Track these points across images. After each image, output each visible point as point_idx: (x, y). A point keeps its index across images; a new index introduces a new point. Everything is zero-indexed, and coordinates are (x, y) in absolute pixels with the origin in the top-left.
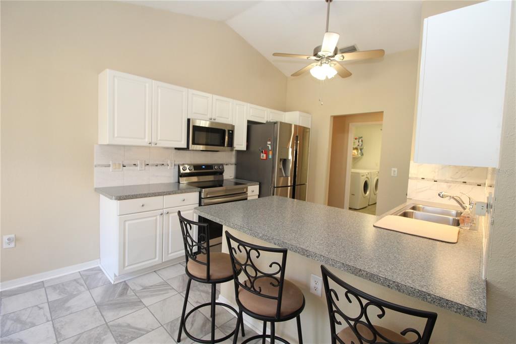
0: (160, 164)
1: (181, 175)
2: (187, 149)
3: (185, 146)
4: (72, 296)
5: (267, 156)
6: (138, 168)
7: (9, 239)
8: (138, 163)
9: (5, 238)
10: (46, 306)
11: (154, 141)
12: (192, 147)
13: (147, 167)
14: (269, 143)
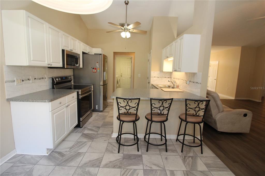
0: (42, 78)
2: (63, 68)
6: (31, 81)
8: (30, 78)
12: (66, 66)
13: (35, 80)
14: (97, 64)
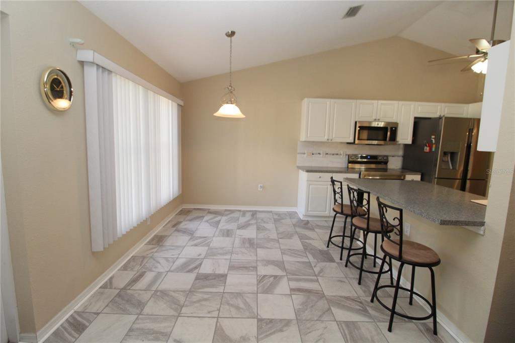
0: (336, 154)
1: (349, 162)
2: (354, 143)
3: (352, 141)
4: (283, 219)
5: (431, 149)
6: (321, 156)
7: (261, 186)
8: (321, 152)
9: (259, 185)
10: (273, 220)
11: (330, 138)
12: (357, 141)
13: (327, 156)
14: (433, 137)
